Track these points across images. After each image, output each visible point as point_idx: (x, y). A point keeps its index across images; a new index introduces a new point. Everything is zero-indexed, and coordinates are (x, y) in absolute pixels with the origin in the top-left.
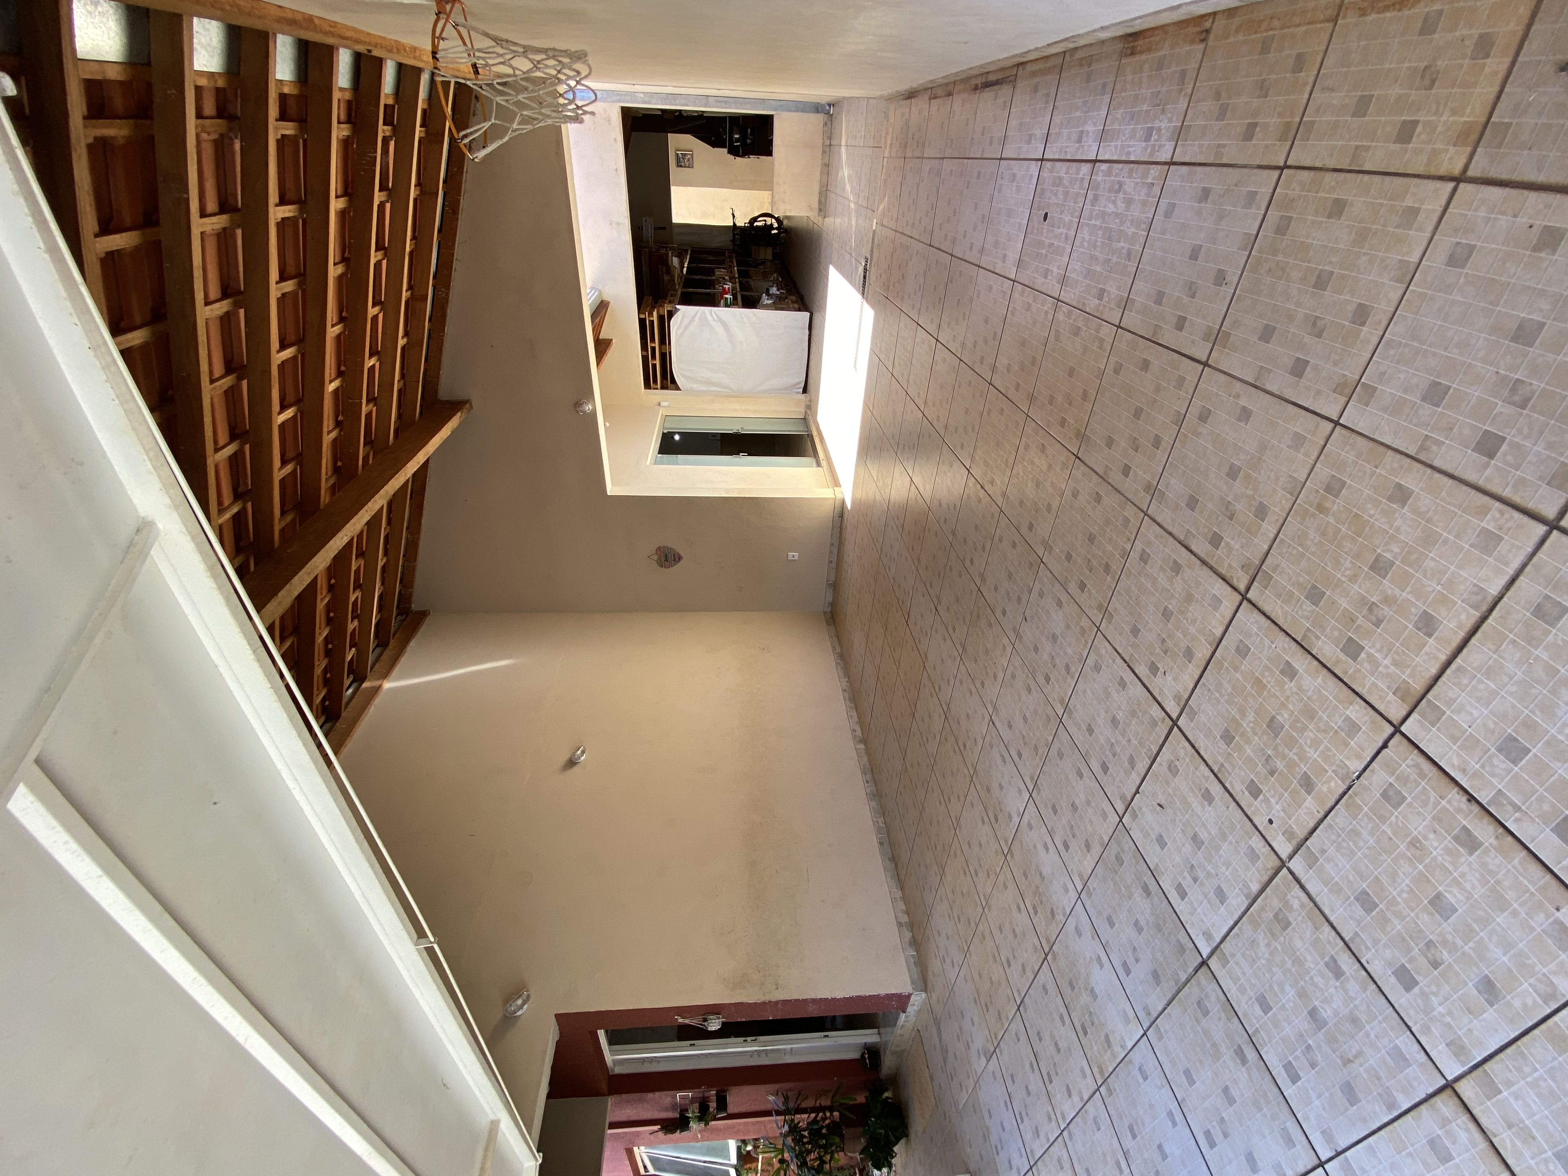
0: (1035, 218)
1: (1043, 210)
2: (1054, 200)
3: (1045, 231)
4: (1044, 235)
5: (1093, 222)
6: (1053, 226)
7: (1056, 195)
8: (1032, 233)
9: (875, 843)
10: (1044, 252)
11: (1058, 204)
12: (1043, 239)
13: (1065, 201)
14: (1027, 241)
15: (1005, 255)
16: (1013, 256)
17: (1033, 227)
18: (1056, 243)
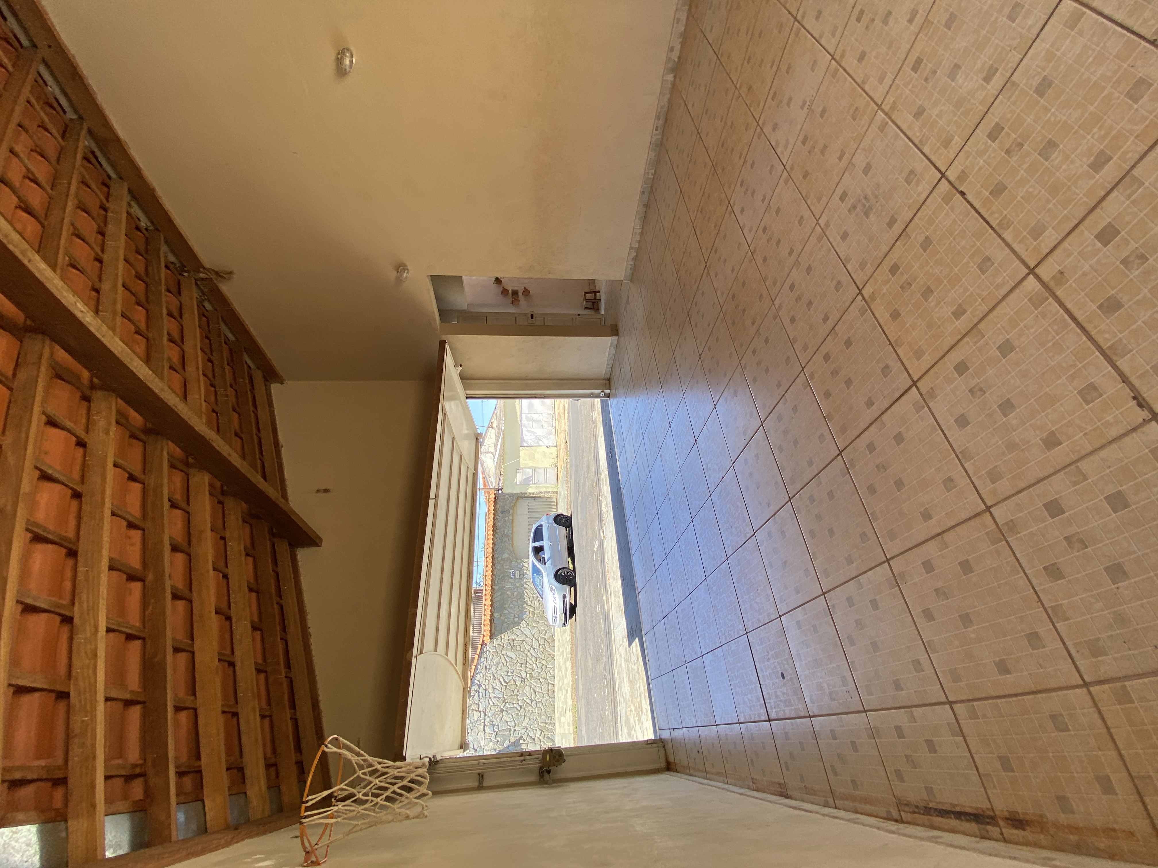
0: (791, 672)
1: (787, 680)
2: (784, 689)
3: (778, 667)
4: (776, 664)
5: (753, 686)
6: (774, 673)
7: (784, 694)
8: (786, 660)
9: (639, 189)
10: (771, 653)
11: (778, 688)
12: (776, 661)
13: (775, 692)
14: (787, 651)
15: (800, 628)
16: (792, 634)
17: (788, 664)
18: (766, 663)
